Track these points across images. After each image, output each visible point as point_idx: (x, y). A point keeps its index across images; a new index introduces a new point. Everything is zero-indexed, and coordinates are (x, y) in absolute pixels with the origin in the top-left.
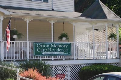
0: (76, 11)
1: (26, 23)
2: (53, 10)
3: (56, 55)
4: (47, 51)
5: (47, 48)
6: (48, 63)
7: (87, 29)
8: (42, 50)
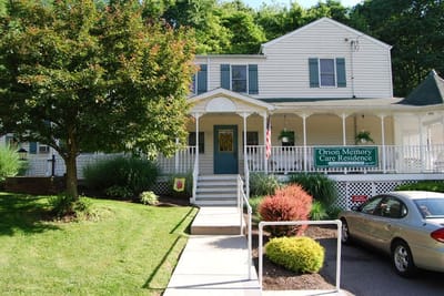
0: (395, 95)
1: (302, 119)
2: (354, 97)
3: (352, 166)
4: (336, 160)
5: (336, 156)
6: (331, 177)
7: (424, 124)
8: (327, 159)
